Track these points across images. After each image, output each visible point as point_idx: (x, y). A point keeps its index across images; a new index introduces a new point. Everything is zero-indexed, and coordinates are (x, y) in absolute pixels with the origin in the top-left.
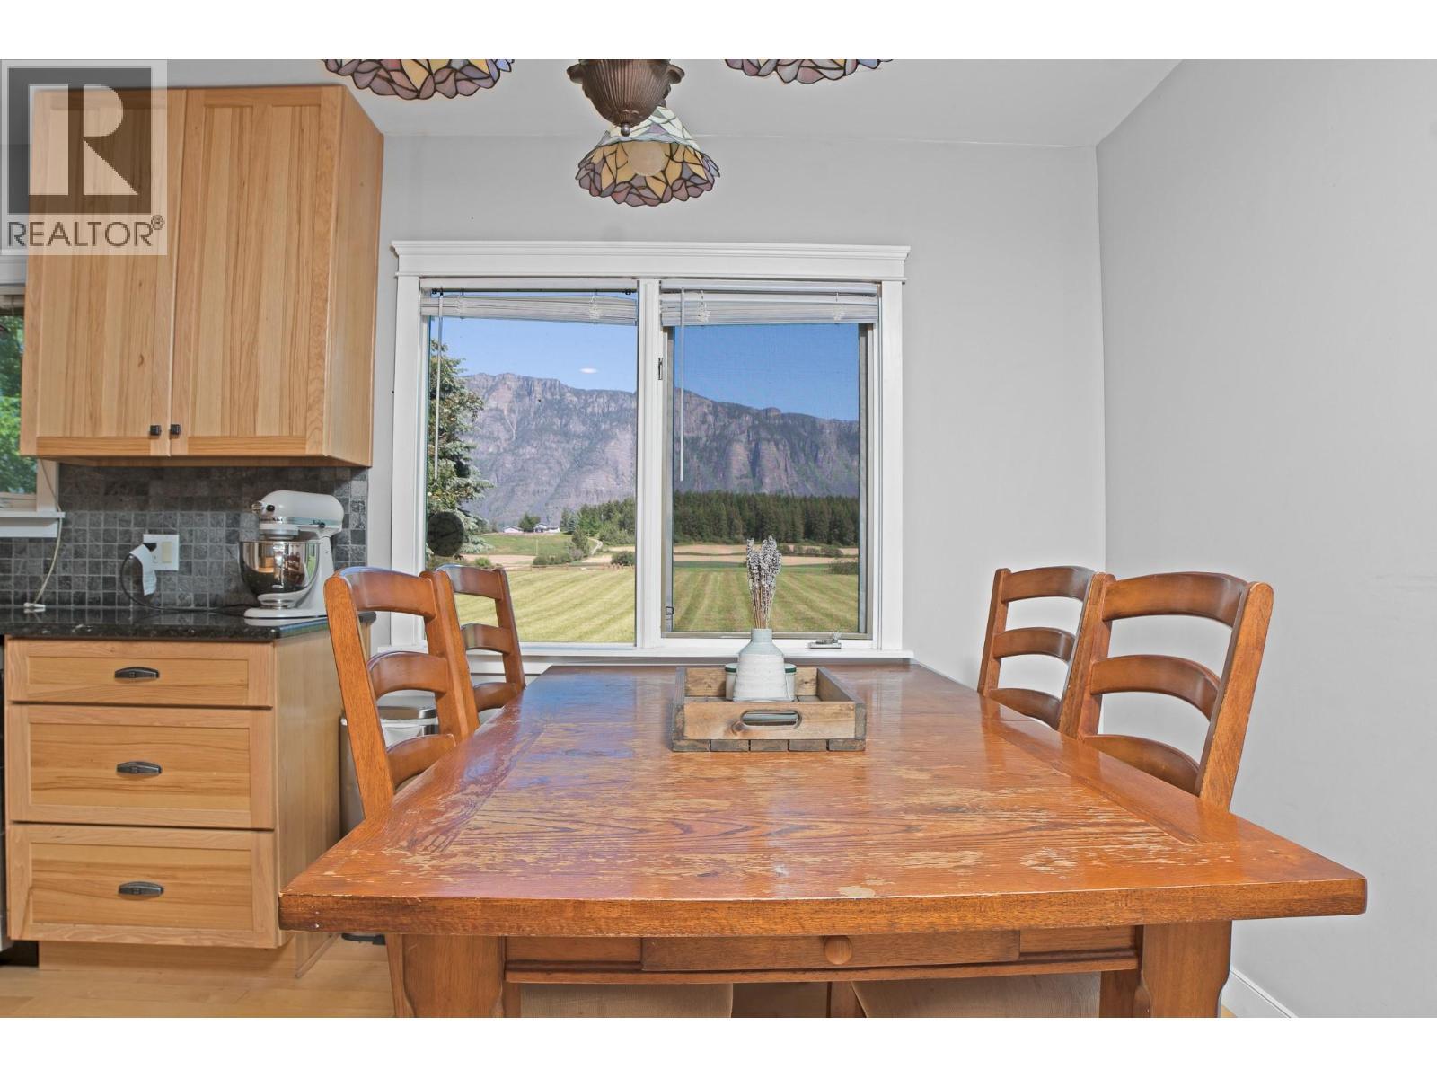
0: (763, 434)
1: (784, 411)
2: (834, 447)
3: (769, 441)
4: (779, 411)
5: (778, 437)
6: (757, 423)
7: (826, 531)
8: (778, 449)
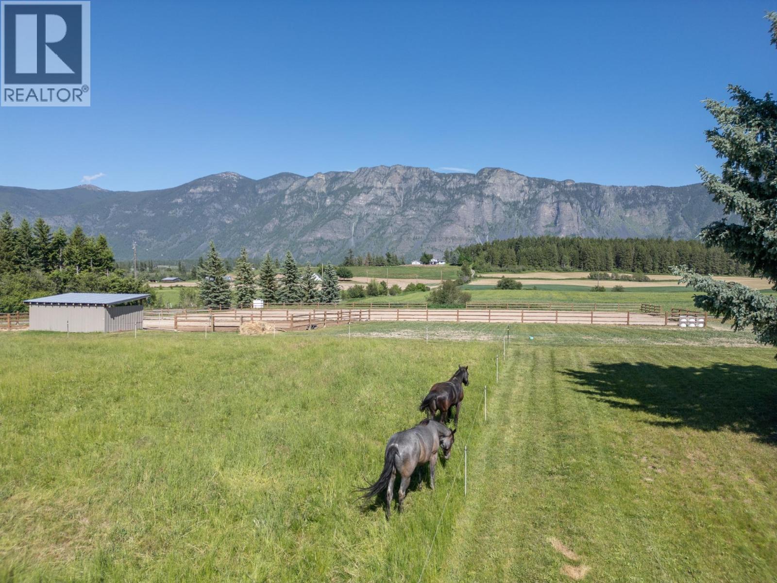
0: (562, 197)
1: (576, 182)
2: (612, 205)
3: (566, 202)
4: (573, 181)
5: (572, 199)
6: (558, 190)
7: (631, 263)
8: (572, 207)
